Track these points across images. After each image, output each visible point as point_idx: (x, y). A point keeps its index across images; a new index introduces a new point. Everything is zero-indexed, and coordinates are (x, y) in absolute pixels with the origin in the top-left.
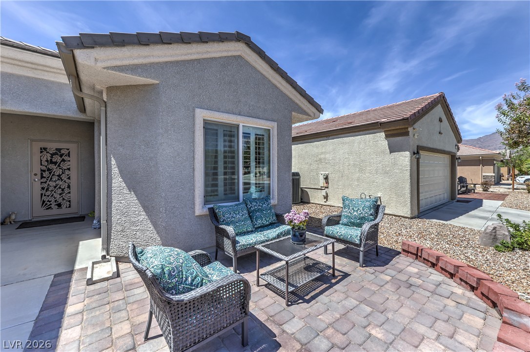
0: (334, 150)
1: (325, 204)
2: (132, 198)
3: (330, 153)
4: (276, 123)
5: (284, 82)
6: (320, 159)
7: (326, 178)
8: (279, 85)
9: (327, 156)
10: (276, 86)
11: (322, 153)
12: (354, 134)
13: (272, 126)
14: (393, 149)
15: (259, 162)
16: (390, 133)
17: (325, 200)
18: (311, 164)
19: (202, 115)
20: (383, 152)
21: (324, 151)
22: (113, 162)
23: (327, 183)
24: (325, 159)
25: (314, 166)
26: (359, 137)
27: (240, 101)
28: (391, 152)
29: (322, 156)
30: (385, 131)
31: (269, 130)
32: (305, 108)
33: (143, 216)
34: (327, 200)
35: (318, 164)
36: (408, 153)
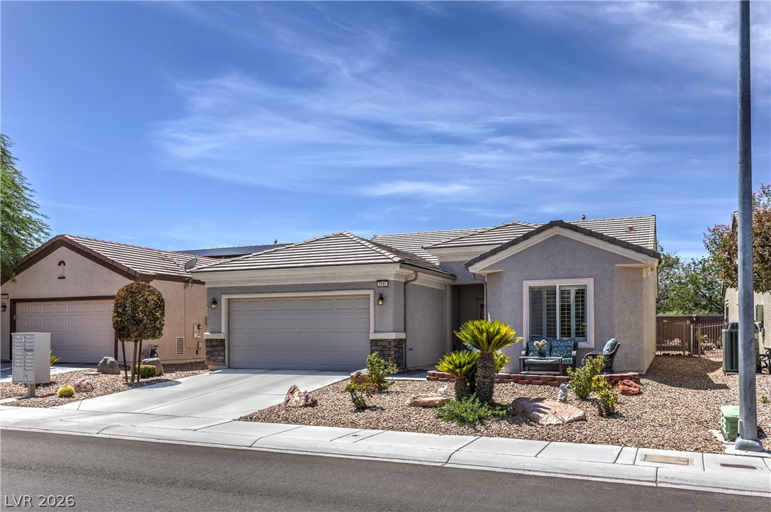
4: (592, 279)
8: (596, 246)
10: (593, 247)
13: (589, 283)
19: (529, 284)
27: (556, 268)
31: (586, 285)
32: (631, 257)
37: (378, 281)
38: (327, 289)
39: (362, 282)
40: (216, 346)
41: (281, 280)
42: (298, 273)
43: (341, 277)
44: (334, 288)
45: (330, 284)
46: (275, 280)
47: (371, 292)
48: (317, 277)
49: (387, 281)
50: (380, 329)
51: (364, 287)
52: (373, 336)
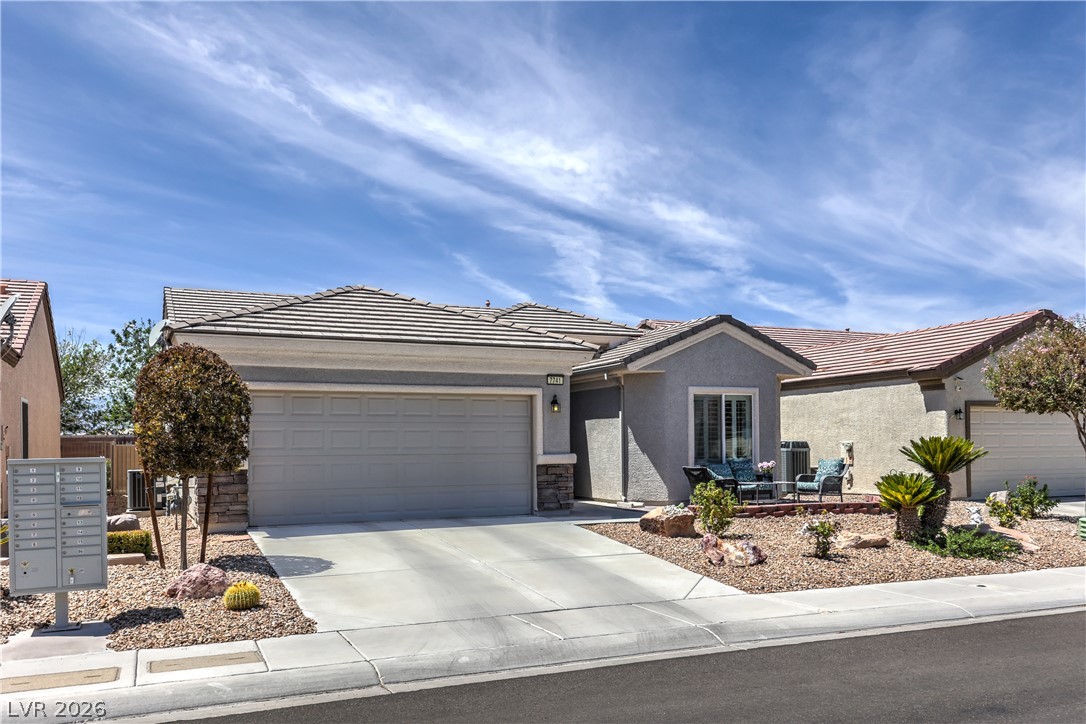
0: (860, 404)
1: (849, 492)
2: (645, 458)
3: (854, 410)
4: (757, 390)
5: (766, 346)
6: (842, 420)
7: (850, 450)
8: (760, 350)
9: (851, 414)
10: (757, 351)
11: (844, 410)
12: (885, 382)
13: (754, 393)
14: (930, 406)
15: (741, 425)
16: (926, 384)
17: (849, 486)
18: (828, 428)
19: (694, 391)
20: (919, 410)
21: (846, 406)
22: (629, 430)
23: (851, 457)
24: (848, 419)
25: (833, 432)
26: (892, 387)
27: (722, 374)
28: (928, 411)
29: (844, 415)
30: (919, 382)
31: (750, 397)
32: (792, 367)
33: (653, 470)
34: (851, 486)
35: (838, 428)
36: (944, 412)
37: (548, 375)
38: (463, 382)
39: (522, 375)
40: (226, 484)
41: (378, 362)
42: (426, 353)
43: (490, 366)
44: (477, 382)
45: (469, 375)
46: (368, 362)
47: (538, 392)
48: (453, 362)
49: (562, 376)
50: (552, 450)
51: (523, 383)
52: (542, 460)
